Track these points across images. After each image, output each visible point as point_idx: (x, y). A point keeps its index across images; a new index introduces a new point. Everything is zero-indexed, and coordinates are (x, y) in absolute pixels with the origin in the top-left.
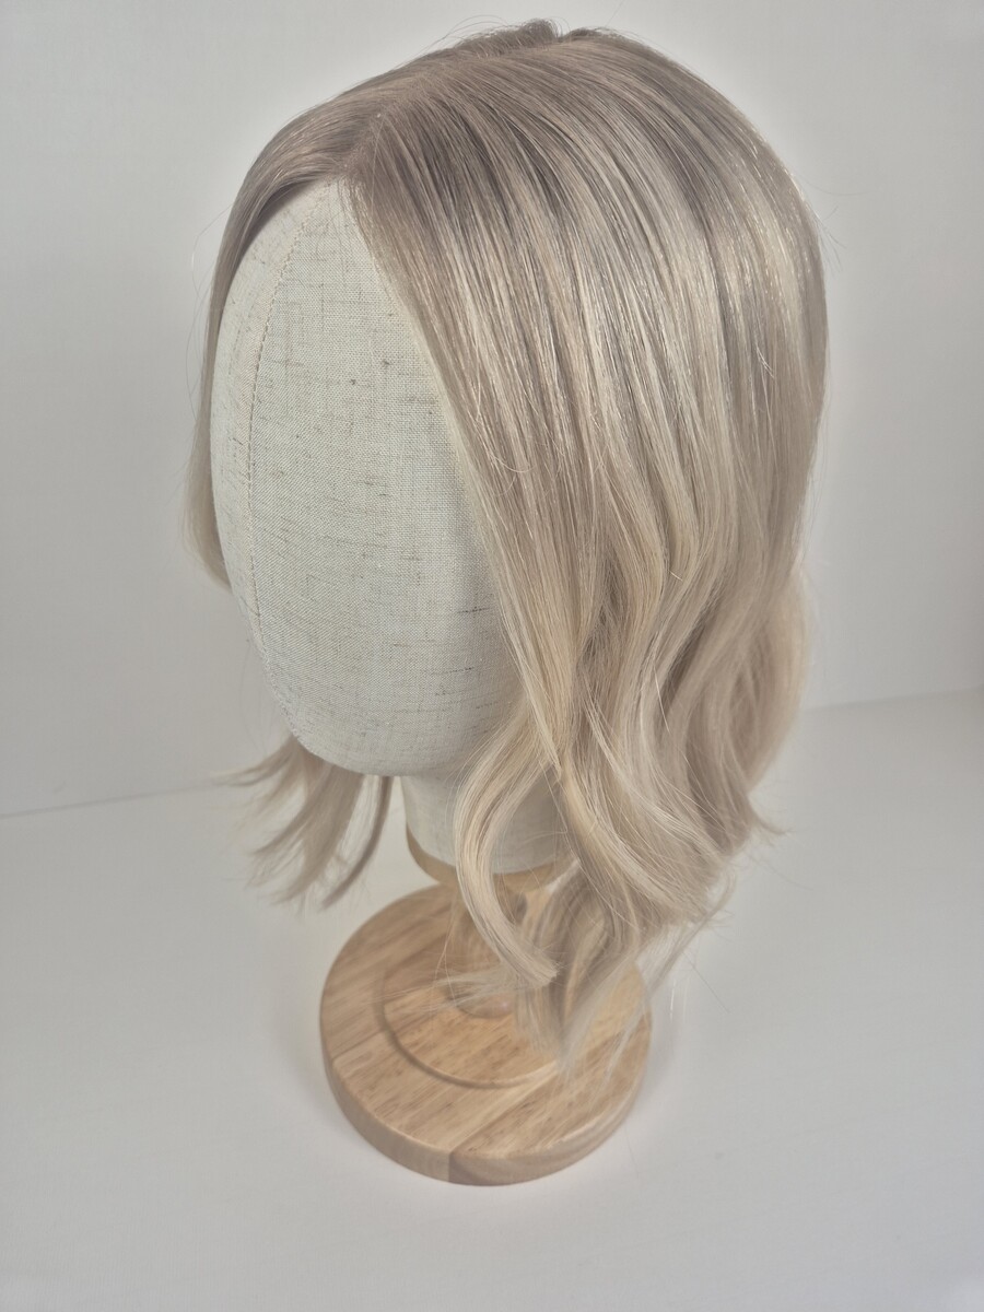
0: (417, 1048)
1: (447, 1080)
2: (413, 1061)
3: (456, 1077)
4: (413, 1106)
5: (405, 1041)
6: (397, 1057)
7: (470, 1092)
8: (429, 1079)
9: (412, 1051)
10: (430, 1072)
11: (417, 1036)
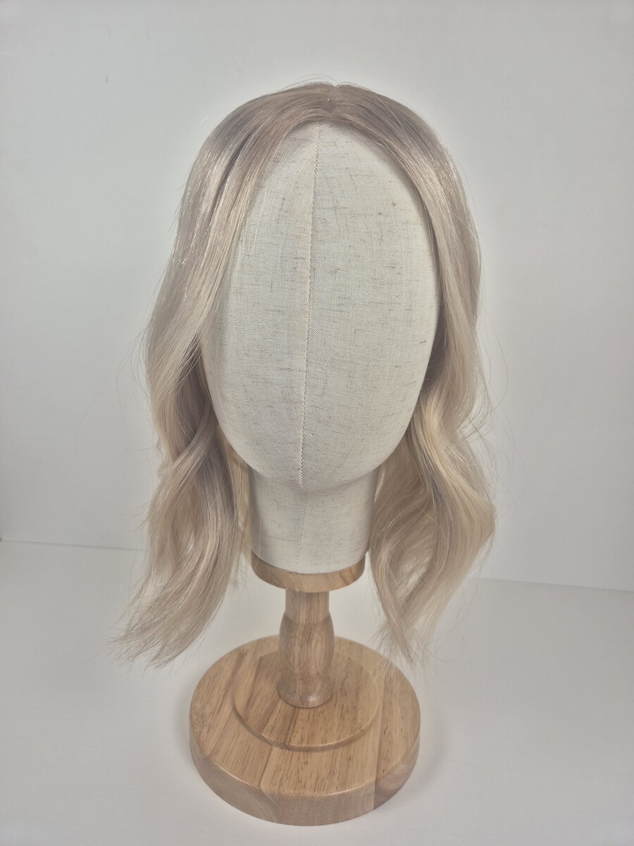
0: (306, 740)
1: (336, 747)
2: (308, 750)
3: (341, 740)
4: (331, 774)
5: (294, 743)
6: (296, 754)
7: (353, 745)
8: (326, 753)
9: (304, 745)
10: (323, 749)
11: (298, 736)
